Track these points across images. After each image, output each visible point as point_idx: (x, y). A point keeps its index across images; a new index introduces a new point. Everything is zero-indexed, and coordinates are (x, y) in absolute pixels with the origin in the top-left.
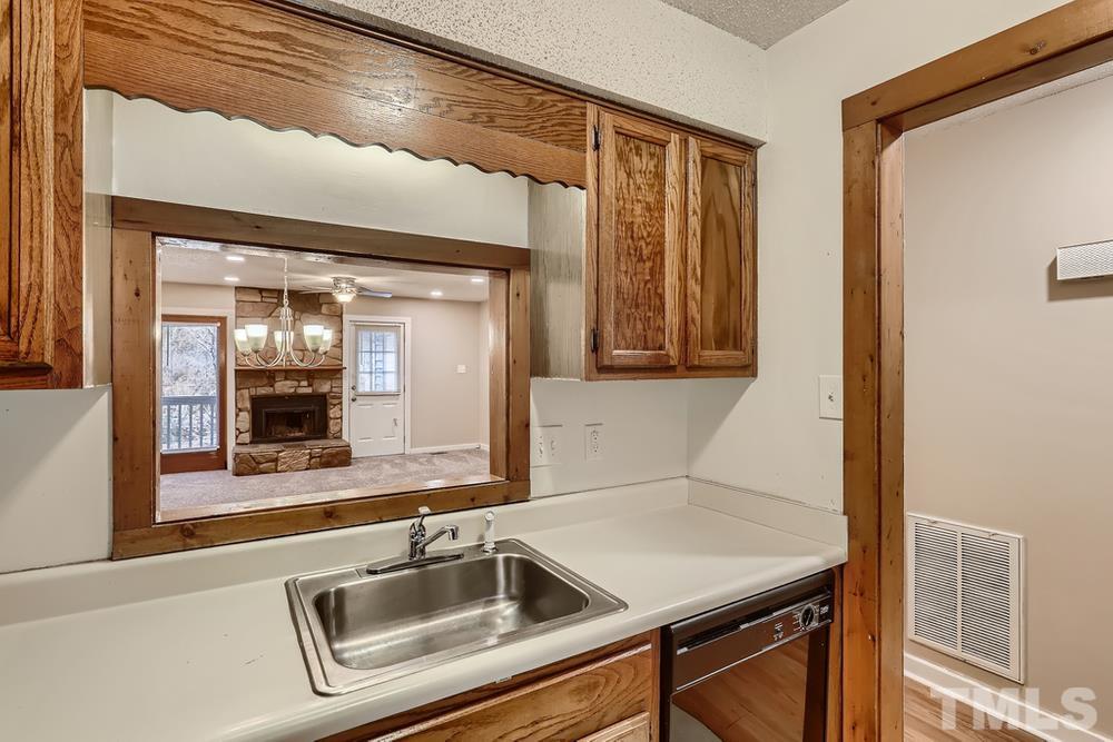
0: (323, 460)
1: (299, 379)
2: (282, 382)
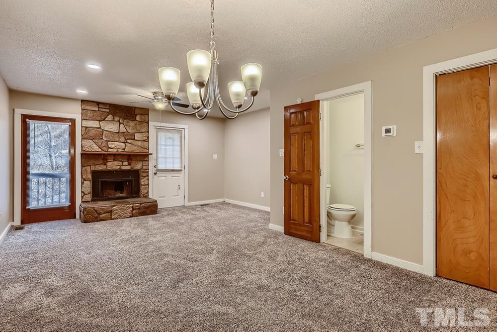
0: (141, 211)
1: (122, 160)
2: (112, 162)
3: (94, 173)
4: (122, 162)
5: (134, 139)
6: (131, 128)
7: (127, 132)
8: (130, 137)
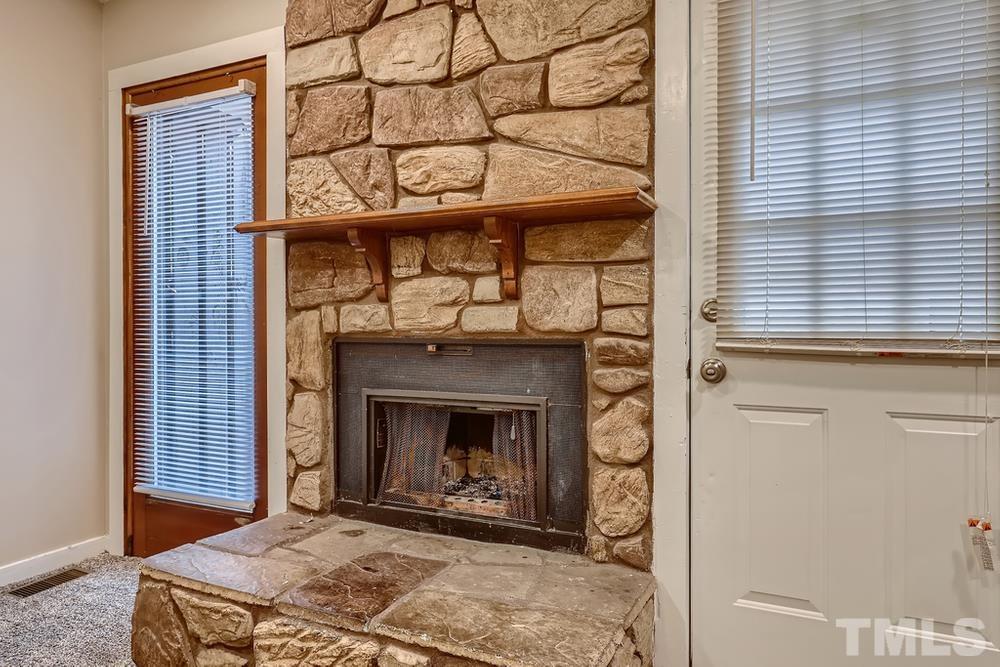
1: (469, 267)
2: (415, 283)
3: (340, 348)
4: (471, 277)
5: (544, 104)
6: (519, 21)
7: (499, 59)
8: (514, 92)
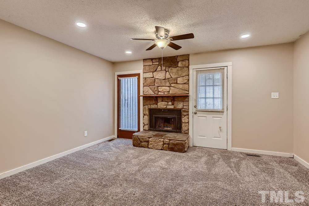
0: (170, 146)
1: (168, 101)
2: (161, 102)
3: (150, 110)
4: (168, 102)
5: (177, 83)
6: (174, 74)
7: (171, 77)
8: (173, 81)
